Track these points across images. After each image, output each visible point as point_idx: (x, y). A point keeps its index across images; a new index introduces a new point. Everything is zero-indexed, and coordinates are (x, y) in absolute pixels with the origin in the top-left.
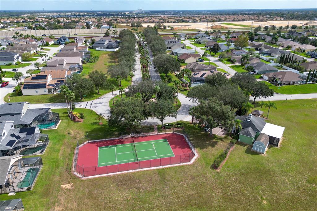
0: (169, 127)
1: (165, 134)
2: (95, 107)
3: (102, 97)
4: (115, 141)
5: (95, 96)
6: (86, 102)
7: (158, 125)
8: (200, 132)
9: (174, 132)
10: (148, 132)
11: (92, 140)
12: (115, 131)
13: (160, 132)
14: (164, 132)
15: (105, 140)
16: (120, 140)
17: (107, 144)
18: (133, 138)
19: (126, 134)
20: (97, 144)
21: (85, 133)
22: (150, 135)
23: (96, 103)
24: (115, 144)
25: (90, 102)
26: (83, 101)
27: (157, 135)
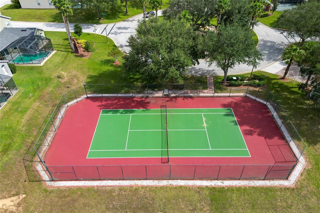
0: (237, 83)
1: (229, 96)
2: (116, 33)
3: (131, 19)
4: (134, 101)
5: (121, 16)
6: (105, 25)
7: (216, 77)
8: (302, 100)
9: (248, 95)
10: (196, 89)
11: (94, 93)
12: (137, 80)
13: (218, 91)
14: (227, 92)
15: (116, 95)
16: (144, 99)
17: (118, 105)
18: (167, 99)
19: (155, 88)
20: (99, 103)
21: (88, 78)
22: (199, 97)
23: (119, 28)
24: (133, 107)
25: (110, 26)
26: (101, 24)
27: (213, 97)
